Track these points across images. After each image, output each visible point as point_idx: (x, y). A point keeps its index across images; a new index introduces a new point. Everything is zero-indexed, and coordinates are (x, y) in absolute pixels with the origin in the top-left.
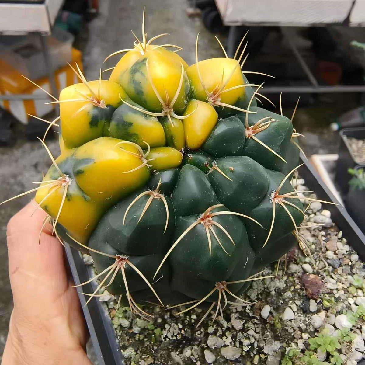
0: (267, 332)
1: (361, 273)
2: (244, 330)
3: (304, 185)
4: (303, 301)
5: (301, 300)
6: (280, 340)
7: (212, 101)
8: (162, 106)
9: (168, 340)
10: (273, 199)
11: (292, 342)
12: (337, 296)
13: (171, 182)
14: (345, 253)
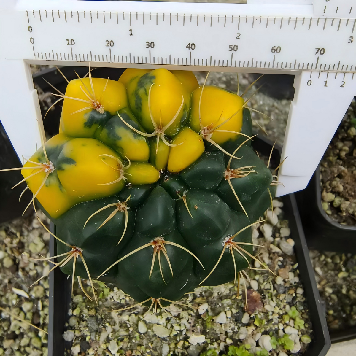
0: (198, 325)
1: (299, 306)
2: (178, 317)
3: (280, 208)
4: (239, 312)
5: (238, 309)
6: (206, 336)
7: (204, 135)
8: (154, 127)
9: (113, 300)
10: (226, 243)
11: (216, 341)
12: (270, 317)
13: (139, 200)
14: (293, 284)
